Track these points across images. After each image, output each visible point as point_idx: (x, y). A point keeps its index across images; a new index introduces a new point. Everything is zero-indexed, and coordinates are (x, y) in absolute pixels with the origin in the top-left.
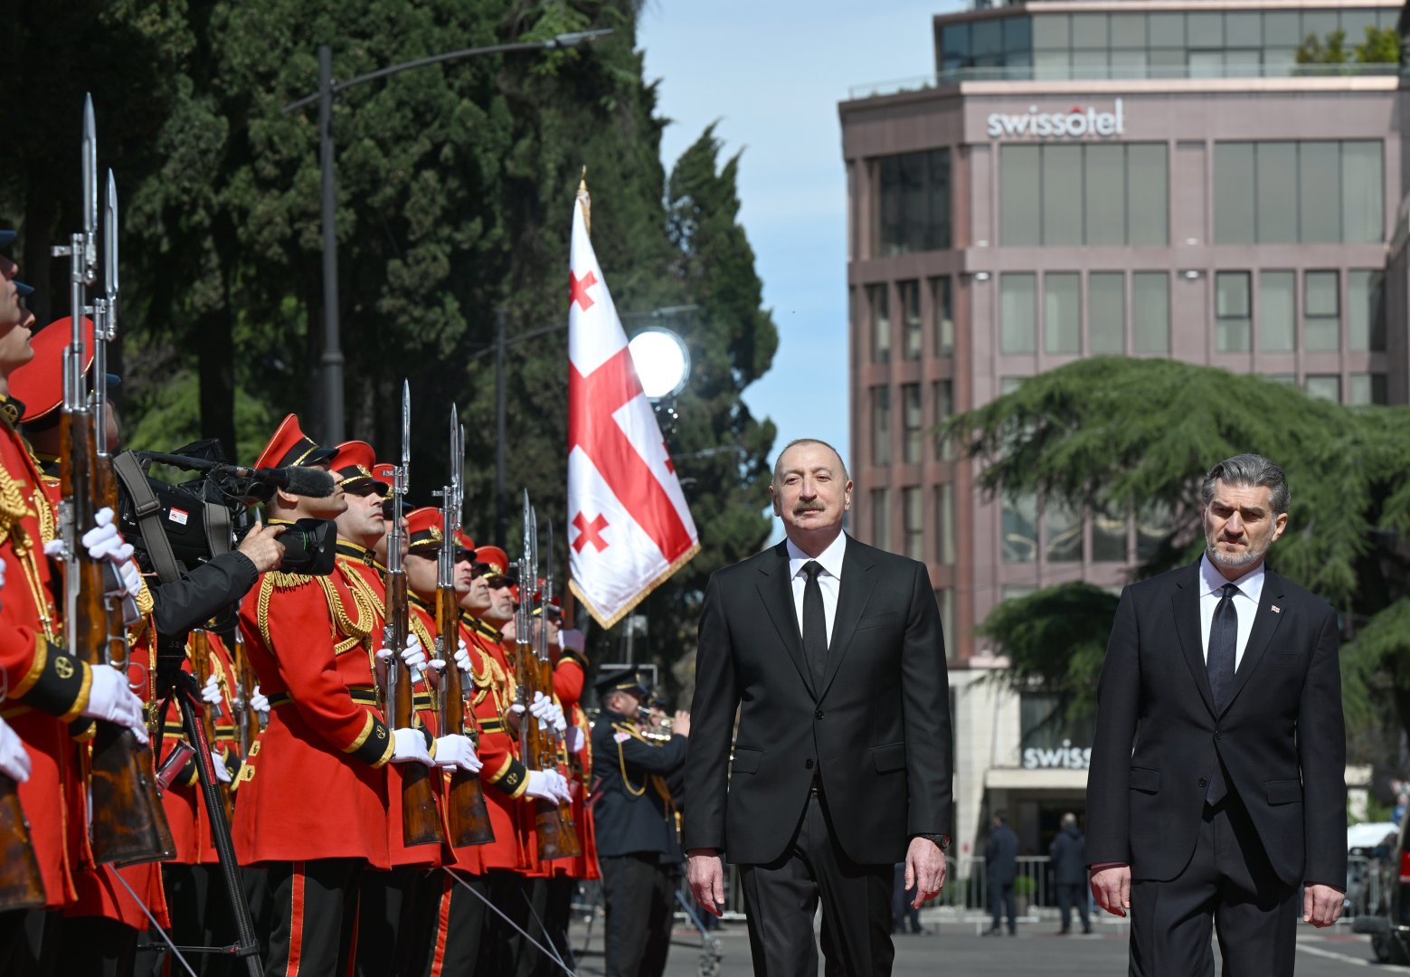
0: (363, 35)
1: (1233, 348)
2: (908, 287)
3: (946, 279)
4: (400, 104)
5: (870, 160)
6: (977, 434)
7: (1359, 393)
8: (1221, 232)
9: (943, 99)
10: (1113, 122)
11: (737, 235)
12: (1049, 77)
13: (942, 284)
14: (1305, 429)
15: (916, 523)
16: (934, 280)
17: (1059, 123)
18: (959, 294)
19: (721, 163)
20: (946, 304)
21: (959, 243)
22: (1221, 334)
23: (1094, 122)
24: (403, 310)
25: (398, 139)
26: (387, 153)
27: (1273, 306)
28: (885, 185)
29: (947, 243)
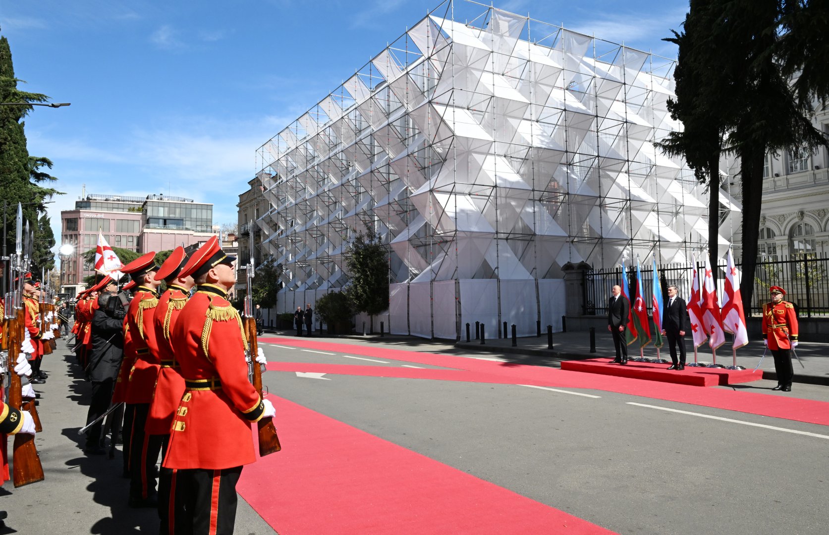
0: (6, 199)
1: (118, 245)
2: (71, 236)
3: (77, 235)
4: (12, 209)
5: (66, 219)
6: (85, 255)
7: (135, 251)
8: (117, 230)
9: (77, 212)
10: (103, 216)
11: (50, 228)
12: (93, 210)
13: (76, 236)
14: (133, 256)
15: (71, 266)
16: (75, 235)
17: (94, 216)
18: (78, 237)
19: (47, 218)
20: (77, 238)
21: (79, 230)
22: (116, 243)
23: (99, 216)
24: (11, 238)
25: (12, 214)
26: (10, 216)
27: (124, 240)
28: (68, 222)
29: (77, 230)
